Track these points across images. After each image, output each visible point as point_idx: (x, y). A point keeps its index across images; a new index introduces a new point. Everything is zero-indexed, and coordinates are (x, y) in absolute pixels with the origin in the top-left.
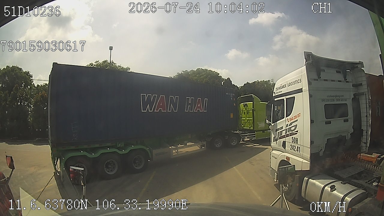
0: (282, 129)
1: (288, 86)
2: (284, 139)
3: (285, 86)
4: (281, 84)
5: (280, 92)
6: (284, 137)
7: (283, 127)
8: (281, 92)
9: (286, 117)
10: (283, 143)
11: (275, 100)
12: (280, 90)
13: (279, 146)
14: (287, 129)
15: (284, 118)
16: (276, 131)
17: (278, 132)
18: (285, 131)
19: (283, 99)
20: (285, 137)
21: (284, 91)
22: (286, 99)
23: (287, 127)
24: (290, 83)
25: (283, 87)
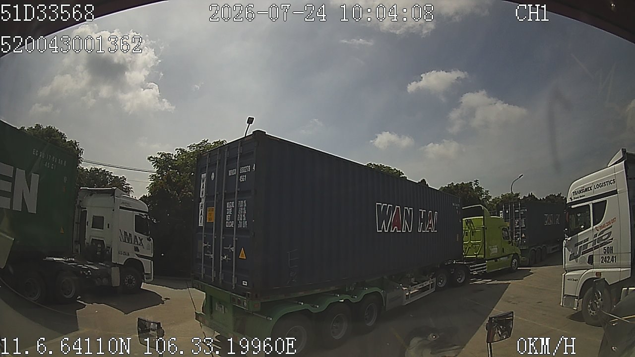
0: (588, 241)
1: (595, 189)
2: (591, 253)
3: (589, 189)
4: (582, 186)
5: (581, 197)
6: (591, 250)
7: (588, 238)
8: (584, 196)
9: (594, 225)
10: (589, 258)
11: (573, 207)
12: (581, 194)
13: (581, 264)
14: (596, 239)
15: (590, 227)
16: (577, 245)
17: (579, 246)
18: (592, 243)
19: (588, 205)
20: (593, 250)
21: (588, 195)
22: (593, 204)
23: (595, 237)
24: (598, 185)
25: (586, 190)
